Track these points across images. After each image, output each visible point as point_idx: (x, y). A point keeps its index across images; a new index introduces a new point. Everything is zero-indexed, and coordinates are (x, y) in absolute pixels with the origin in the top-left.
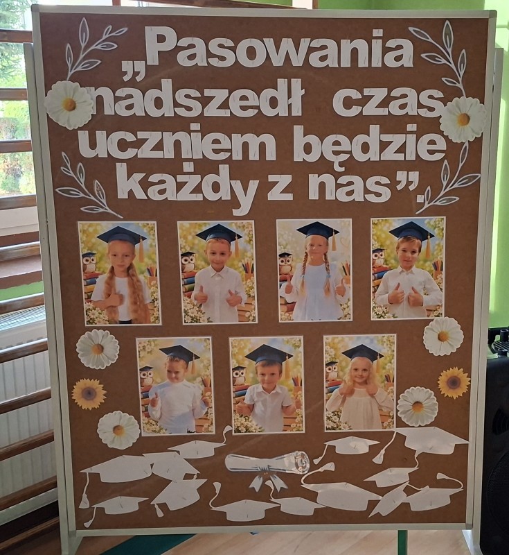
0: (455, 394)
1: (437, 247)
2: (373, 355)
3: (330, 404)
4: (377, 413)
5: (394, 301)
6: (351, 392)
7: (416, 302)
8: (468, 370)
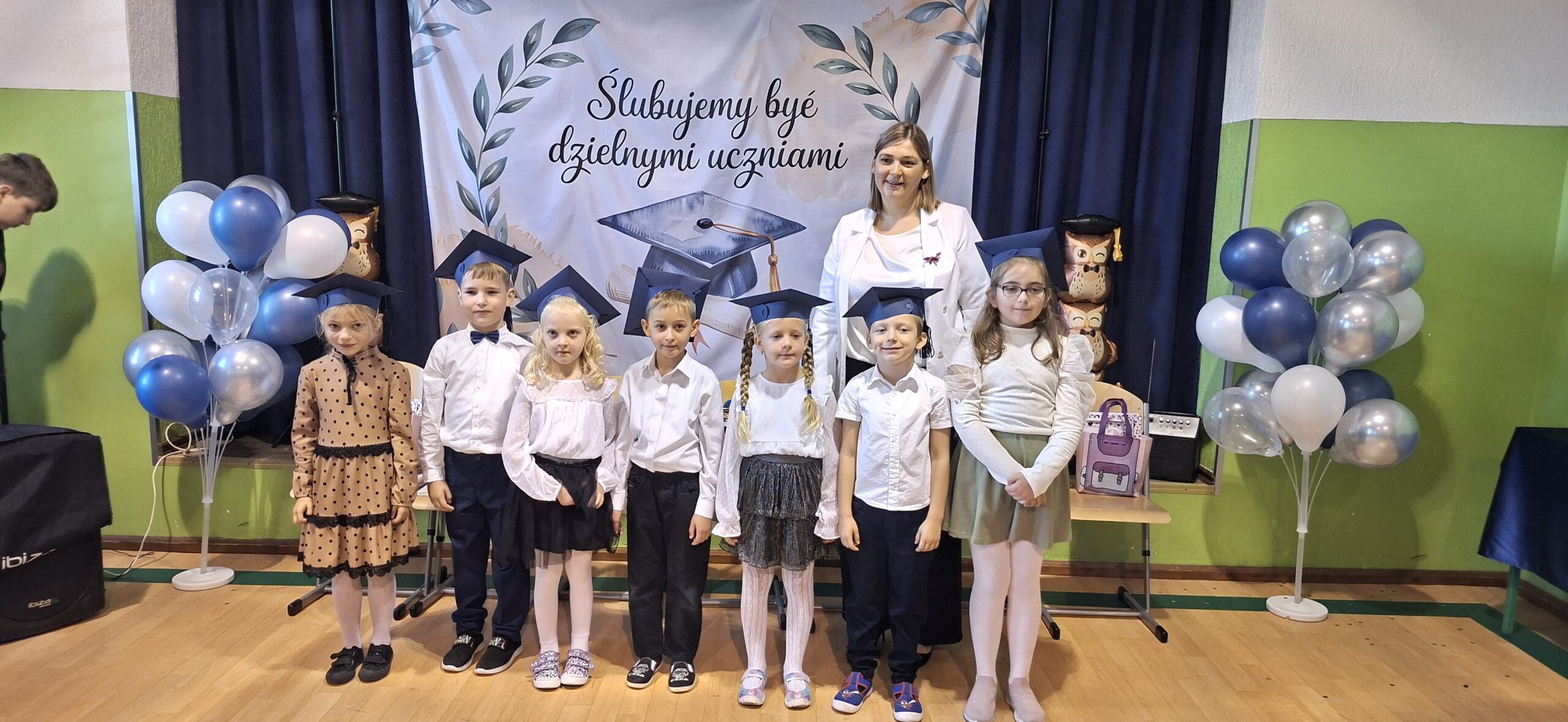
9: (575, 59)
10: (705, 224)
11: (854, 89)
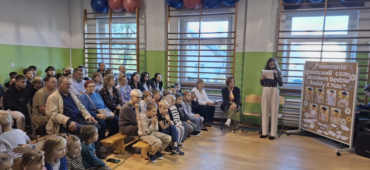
0: (349, 121)
1: (348, 96)
2: (338, 112)
3: (331, 118)
4: (338, 122)
5: (341, 104)
6: (334, 117)
7: (344, 105)
8: (351, 118)
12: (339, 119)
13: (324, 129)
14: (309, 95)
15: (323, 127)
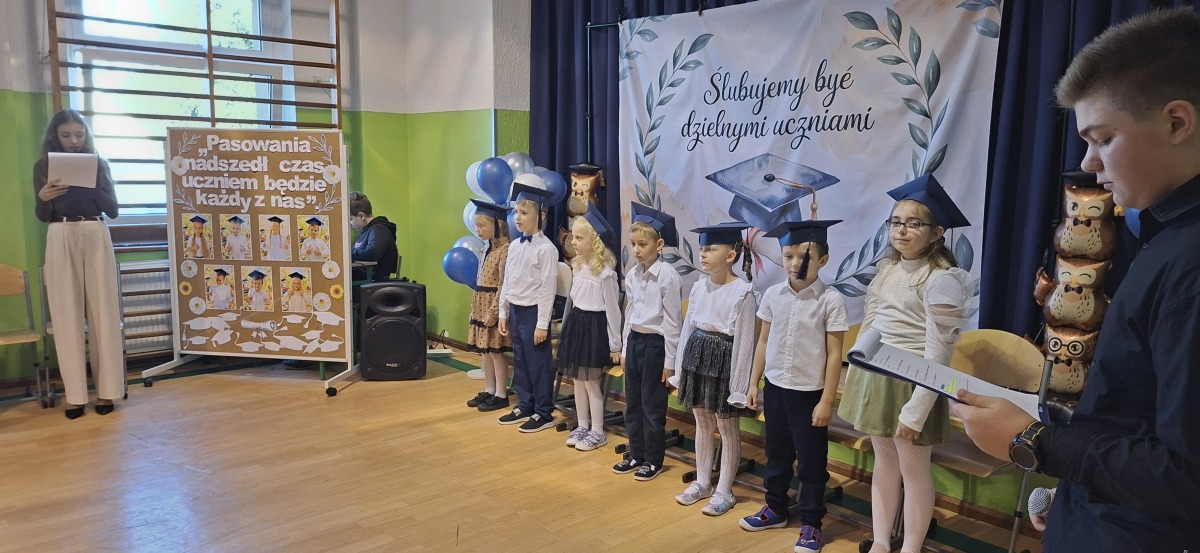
0: (338, 296)
2: (301, 277)
3: (284, 298)
4: (305, 305)
5: (309, 252)
6: (293, 294)
7: (319, 254)
8: (343, 286)
9: (698, 63)
10: (769, 179)
11: (884, 60)
12: (308, 295)
13: (264, 335)
14: (198, 240)
15: (258, 330)
